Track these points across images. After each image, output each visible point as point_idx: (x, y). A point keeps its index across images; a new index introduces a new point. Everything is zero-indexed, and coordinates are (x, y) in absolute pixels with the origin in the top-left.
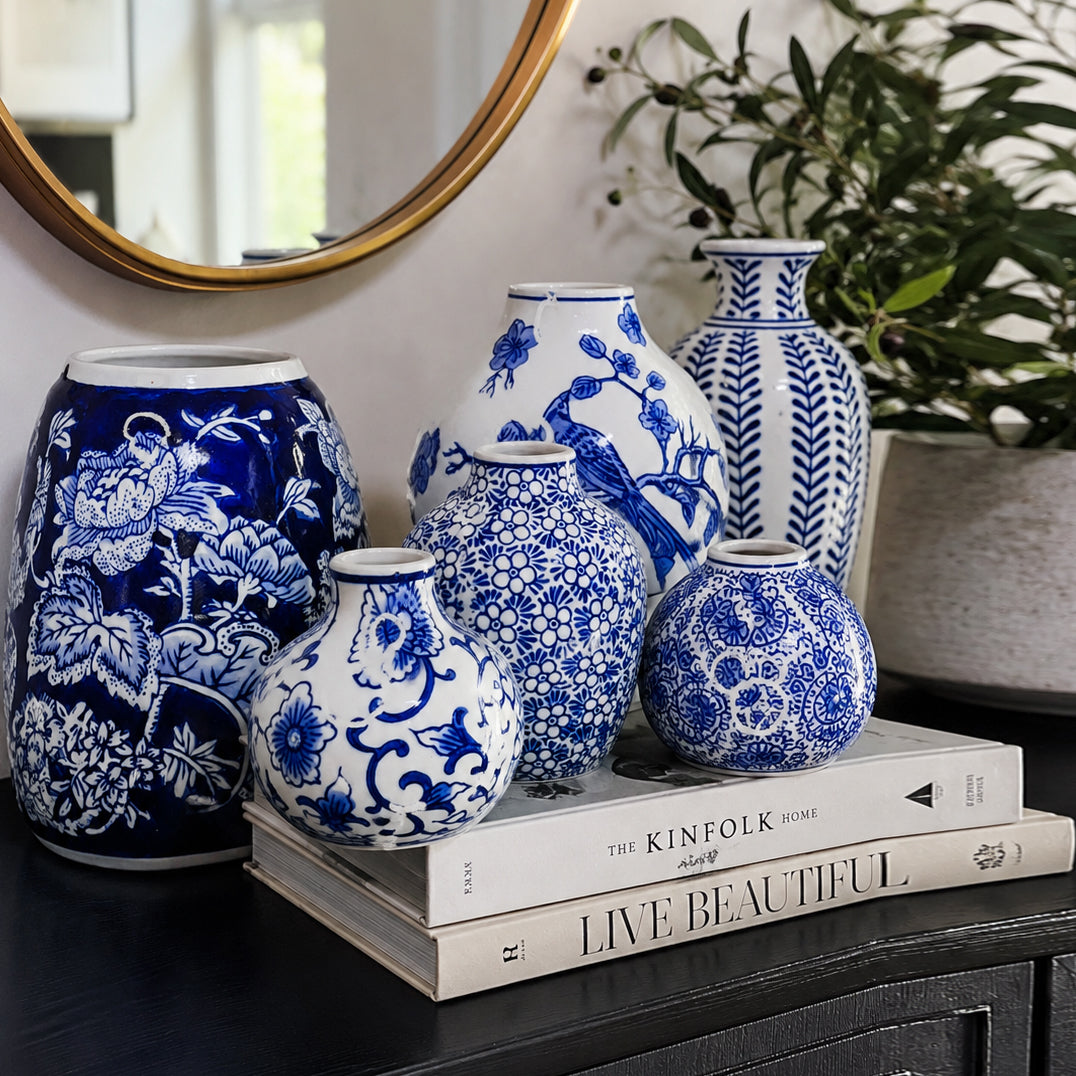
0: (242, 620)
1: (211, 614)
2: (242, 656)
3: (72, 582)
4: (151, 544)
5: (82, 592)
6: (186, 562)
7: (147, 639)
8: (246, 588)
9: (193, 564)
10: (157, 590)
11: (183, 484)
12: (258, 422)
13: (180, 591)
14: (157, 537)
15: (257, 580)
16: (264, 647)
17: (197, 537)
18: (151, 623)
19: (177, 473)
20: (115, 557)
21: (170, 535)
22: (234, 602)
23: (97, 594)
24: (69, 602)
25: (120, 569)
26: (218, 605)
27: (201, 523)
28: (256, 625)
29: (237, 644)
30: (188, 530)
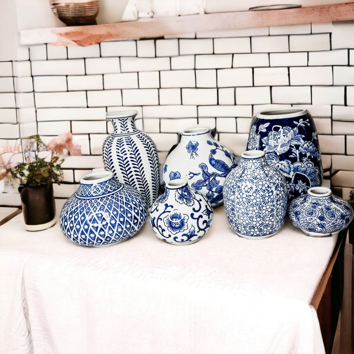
0: (308, 161)
1: (303, 160)
2: (308, 168)
3: (270, 156)
4: (289, 148)
5: (274, 158)
6: (297, 151)
7: (290, 165)
8: (308, 154)
9: (299, 151)
10: (291, 156)
11: (295, 136)
12: (307, 122)
13: (297, 156)
14: (291, 146)
15: (310, 153)
16: (312, 166)
17: (299, 146)
18: (291, 162)
19: (294, 134)
20: (280, 150)
21: (294, 146)
22: (306, 157)
23: (277, 158)
24: (270, 160)
25: (283, 153)
26: (304, 158)
27: (300, 143)
28: (310, 161)
29: (307, 165)
30: (297, 144)
